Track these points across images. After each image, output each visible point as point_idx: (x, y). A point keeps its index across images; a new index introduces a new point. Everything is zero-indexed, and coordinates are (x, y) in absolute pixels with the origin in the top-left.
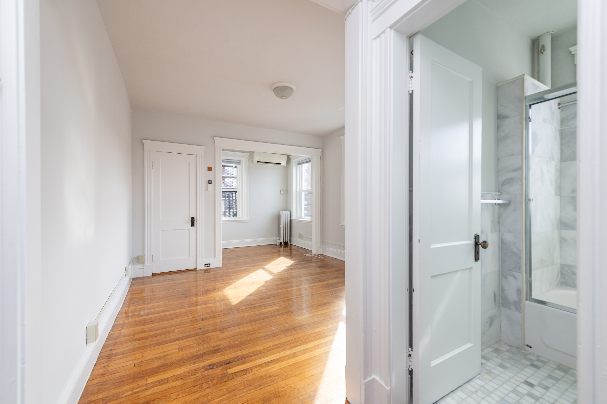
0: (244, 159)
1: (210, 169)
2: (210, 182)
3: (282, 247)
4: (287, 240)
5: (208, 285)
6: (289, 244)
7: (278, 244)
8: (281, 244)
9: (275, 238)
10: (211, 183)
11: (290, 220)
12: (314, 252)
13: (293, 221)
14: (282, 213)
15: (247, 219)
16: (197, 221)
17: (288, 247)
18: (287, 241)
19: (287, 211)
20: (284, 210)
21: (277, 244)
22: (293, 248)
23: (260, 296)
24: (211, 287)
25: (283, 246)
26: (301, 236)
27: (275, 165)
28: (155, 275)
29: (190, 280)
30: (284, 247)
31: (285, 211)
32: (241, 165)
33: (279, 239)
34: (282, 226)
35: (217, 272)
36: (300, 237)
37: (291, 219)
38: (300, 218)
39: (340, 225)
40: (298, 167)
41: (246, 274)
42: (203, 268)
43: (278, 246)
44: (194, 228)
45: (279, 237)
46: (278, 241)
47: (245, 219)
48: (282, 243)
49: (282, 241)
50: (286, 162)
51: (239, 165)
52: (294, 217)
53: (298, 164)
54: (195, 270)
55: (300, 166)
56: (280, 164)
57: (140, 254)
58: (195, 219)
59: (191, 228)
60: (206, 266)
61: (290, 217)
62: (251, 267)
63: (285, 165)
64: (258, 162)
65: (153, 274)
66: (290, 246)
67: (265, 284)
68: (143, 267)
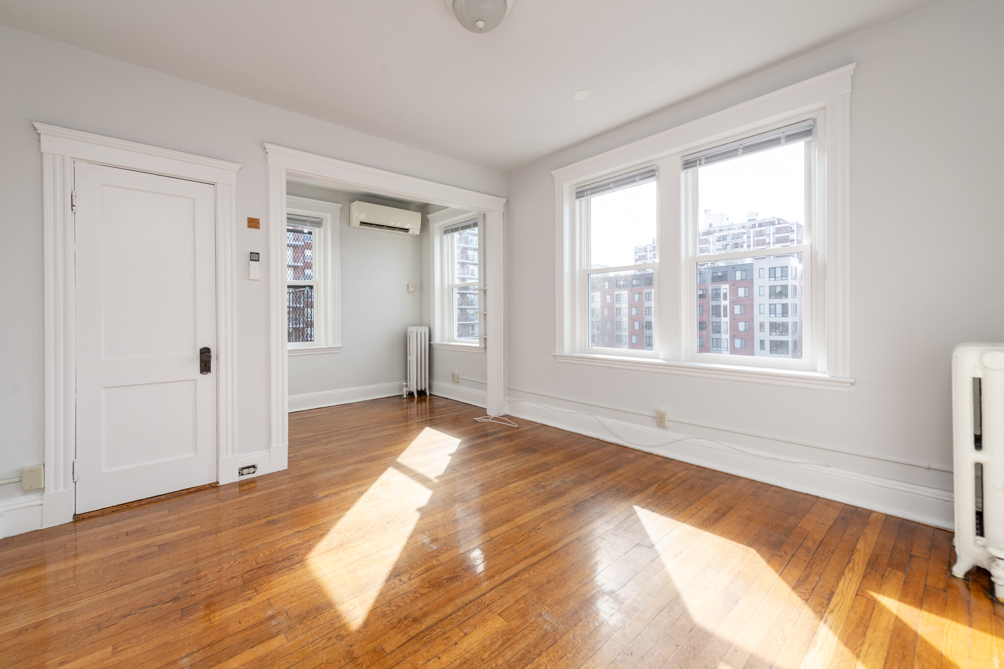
0: (329, 216)
1: (253, 223)
2: (254, 257)
3: (413, 401)
4: (425, 386)
5: (258, 544)
6: (428, 394)
7: (405, 396)
8: (411, 394)
9: (397, 383)
10: (259, 261)
11: (430, 345)
12: (492, 412)
13: (435, 347)
14: (413, 331)
15: (337, 346)
16: (217, 358)
17: (425, 401)
18: (423, 389)
19: (423, 328)
20: (415, 325)
21: (403, 395)
22: (437, 403)
23: (427, 570)
24: (267, 553)
25: (416, 400)
26: (455, 379)
27: (396, 232)
28: (84, 519)
29: (199, 527)
30: (418, 402)
31: (419, 327)
32: (322, 229)
33: (407, 386)
34: (412, 358)
35: (278, 488)
36: (453, 380)
37: (431, 343)
38: (449, 342)
39: (553, 354)
40: (445, 237)
41: (360, 490)
42: (237, 478)
43: (405, 400)
44: (208, 376)
45: (407, 380)
46: (405, 389)
47: (334, 346)
48: (413, 393)
49: (414, 389)
50: (419, 227)
51: (317, 229)
52: (437, 340)
53: (446, 232)
54: (214, 486)
55: (449, 235)
56: (407, 230)
57: (28, 462)
58: (213, 354)
59: (202, 376)
60: (245, 471)
61: (430, 340)
62: (364, 465)
63: (419, 234)
64: (361, 223)
65: (75, 515)
66: (429, 400)
67: (421, 519)
68: (39, 502)
